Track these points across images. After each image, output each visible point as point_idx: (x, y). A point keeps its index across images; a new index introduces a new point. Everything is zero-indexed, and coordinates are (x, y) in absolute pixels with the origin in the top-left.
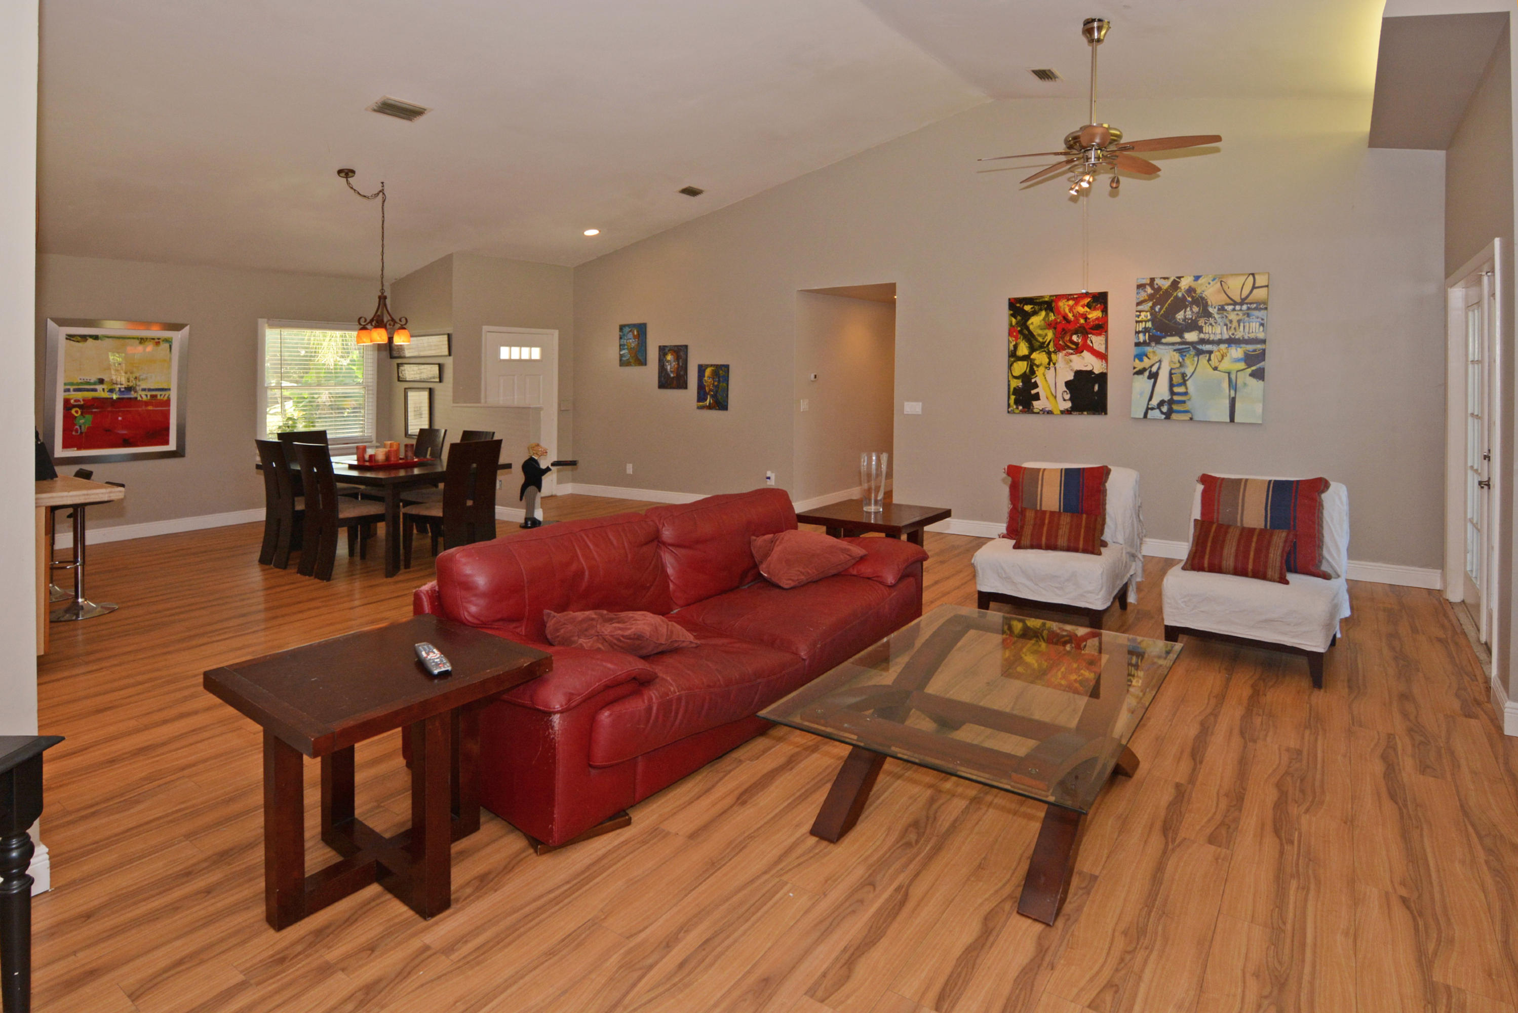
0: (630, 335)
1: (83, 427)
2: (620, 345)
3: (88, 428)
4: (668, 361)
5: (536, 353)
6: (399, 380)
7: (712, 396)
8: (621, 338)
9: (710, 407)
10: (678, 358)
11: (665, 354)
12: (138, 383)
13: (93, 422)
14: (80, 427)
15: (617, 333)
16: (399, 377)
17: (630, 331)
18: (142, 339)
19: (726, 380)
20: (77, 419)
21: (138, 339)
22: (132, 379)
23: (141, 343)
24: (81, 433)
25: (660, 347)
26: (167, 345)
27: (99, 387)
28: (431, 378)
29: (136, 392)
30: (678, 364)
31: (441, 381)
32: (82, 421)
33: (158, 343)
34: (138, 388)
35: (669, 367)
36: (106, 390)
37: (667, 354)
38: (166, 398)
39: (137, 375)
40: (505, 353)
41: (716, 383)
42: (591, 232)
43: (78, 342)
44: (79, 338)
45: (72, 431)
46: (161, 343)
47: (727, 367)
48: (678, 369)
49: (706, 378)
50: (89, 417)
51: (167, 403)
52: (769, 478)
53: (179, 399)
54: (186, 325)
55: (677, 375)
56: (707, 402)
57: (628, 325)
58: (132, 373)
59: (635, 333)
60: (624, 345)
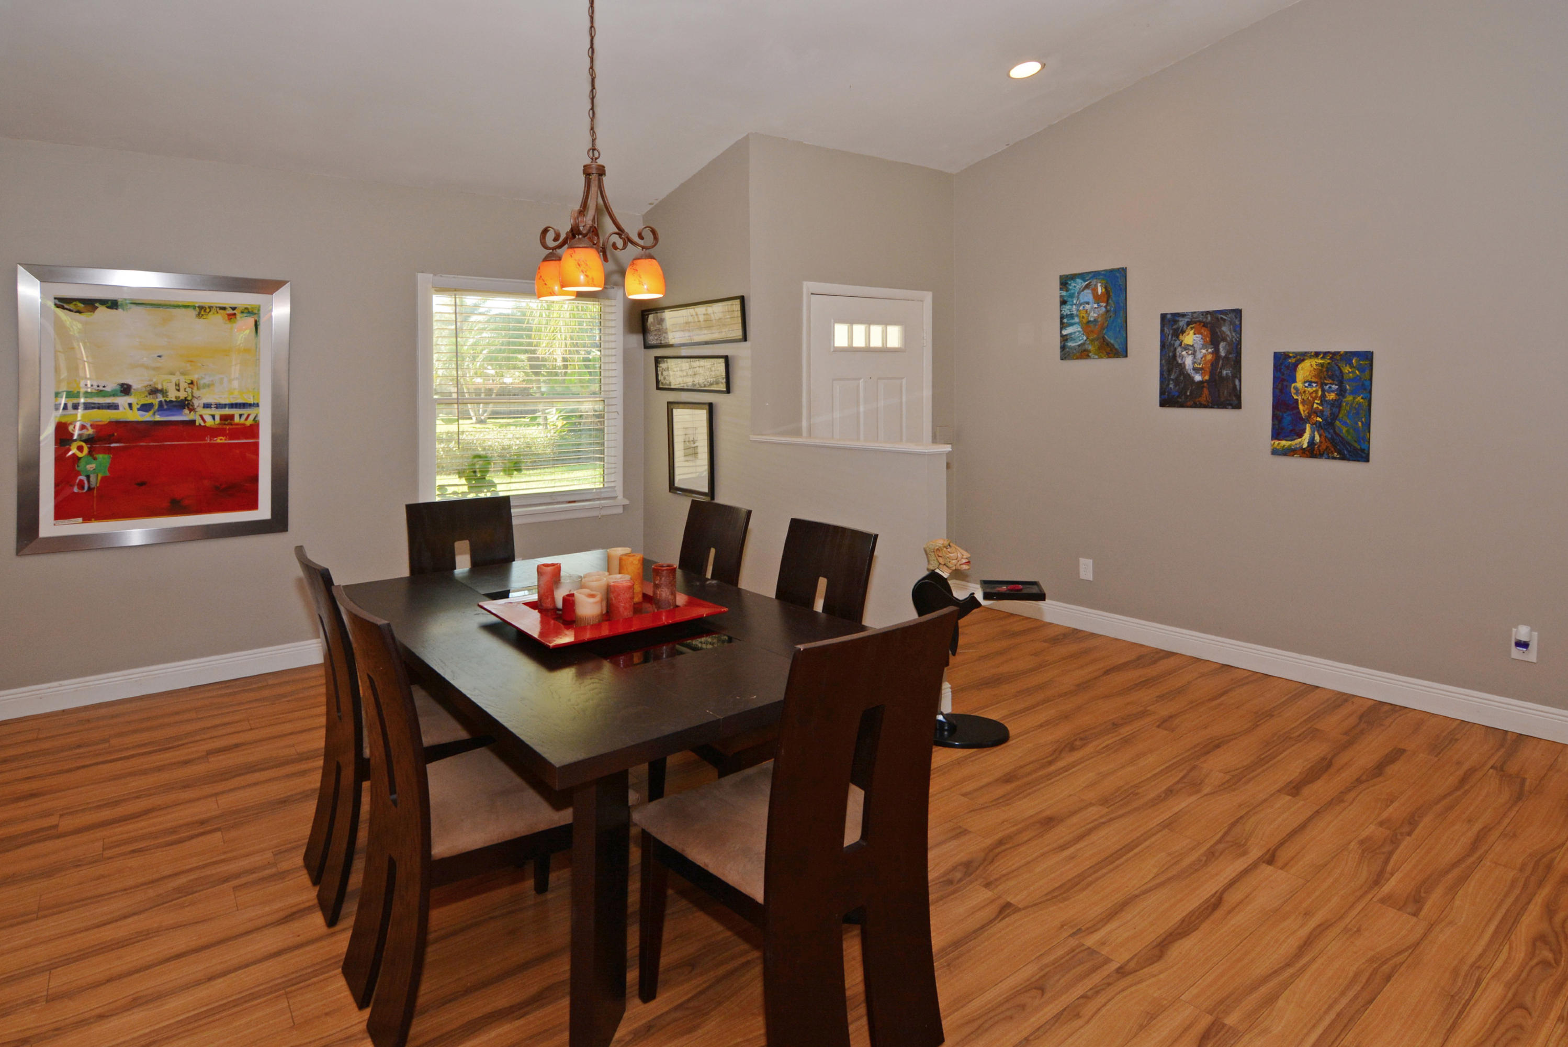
0: (1087, 295)
1: (93, 479)
2: (1062, 318)
3: (104, 479)
4: (1187, 348)
5: (894, 337)
6: (658, 388)
7: (1318, 427)
8: (1063, 302)
9: (1312, 452)
10: (1214, 340)
11: (1178, 333)
12: (196, 393)
13: (111, 468)
14: (88, 477)
15: (1055, 292)
16: (658, 381)
17: (1087, 287)
18: (201, 308)
19: (1365, 387)
20: (82, 463)
21: (194, 307)
22: (183, 385)
23: (199, 315)
24: (90, 489)
25: (1163, 316)
26: (251, 321)
27: (122, 401)
28: (711, 384)
29: (192, 409)
30: (1216, 352)
31: (728, 391)
32: (91, 466)
33: (232, 317)
34: (196, 403)
35: (1188, 361)
36: (135, 407)
37: (1183, 332)
38: (250, 422)
39: (195, 377)
40: (841, 336)
41: (1331, 396)
42: (1026, 70)
43: (79, 312)
44: (81, 305)
45: (72, 486)
46: (238, 316)
47: (1368, 357)
48: (1214, 364)
49: (1299, 384)
50: (104, 459)
51: (253, 431)
52: (1522, 645)
53: (274, 423)
54: (288, 282)
55: (1212, 374)
56: (1305, 440)
57: (1082, 276)
58: (183, 374)
59: (1100, 290)
60: (1071, 316)
